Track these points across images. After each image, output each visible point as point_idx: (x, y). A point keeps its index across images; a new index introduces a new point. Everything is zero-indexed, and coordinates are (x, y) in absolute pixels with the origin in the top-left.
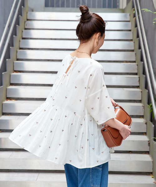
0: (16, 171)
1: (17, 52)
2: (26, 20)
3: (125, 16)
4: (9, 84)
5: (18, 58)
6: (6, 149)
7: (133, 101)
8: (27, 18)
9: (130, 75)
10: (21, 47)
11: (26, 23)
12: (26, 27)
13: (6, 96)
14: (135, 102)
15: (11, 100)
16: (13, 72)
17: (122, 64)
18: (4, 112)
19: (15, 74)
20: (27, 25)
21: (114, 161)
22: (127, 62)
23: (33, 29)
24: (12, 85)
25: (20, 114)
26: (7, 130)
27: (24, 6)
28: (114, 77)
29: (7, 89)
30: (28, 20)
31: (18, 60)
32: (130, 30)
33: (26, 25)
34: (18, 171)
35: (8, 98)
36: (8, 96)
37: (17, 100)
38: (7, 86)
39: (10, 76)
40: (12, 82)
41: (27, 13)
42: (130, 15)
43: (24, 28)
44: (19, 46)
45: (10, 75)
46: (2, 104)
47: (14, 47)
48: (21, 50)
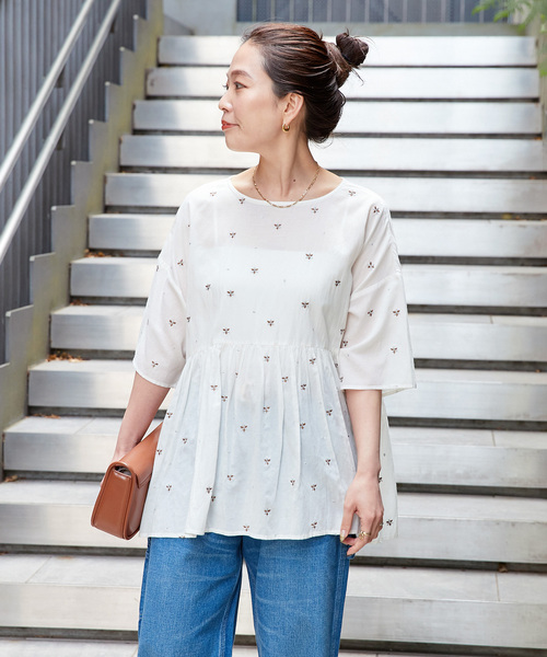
0: (52, 634)
1: (105, 180)
2: (152, 65)
3: (523, 48)
4: (65, 299)
5: (107, 203)
6: (24, 546)
7: (527, 367)
8: (157, 59)
9: (522, 265)
10: (123, 163)
11: (150, 77)
12: (151, 92)
13: (50, 342)
14: (534, 371)
15: (65, 357)
16: (86, 256)
17: (495, 223)
18: (33, 402)
19: (92, 260)
20: (155, 83)
21: (431, 601)
22: (513, 216)
23: (177, 98)
24: (75, 304)
25: (93, 413)
26: (37, 472)
27: (143, 15)
28: (458, 274)
29: (50, 317)
30: (160, 65)
31: (107, 209)
32: (536, 100)
33: (152, 84)
34: (59, 633)
35: (56, 353)
36: (54, 345)
37: (87, 359)
38: (53, 306)
39: (70, 270)
40: (75, 292)
41: (158, 40)
42: (537, 44)
43: (142, 95)
44: (119, 159)
45: (70, 265)
46: (28, 375)
47: (91, 163)
48: (124, 174)
